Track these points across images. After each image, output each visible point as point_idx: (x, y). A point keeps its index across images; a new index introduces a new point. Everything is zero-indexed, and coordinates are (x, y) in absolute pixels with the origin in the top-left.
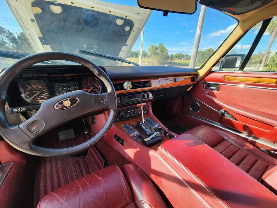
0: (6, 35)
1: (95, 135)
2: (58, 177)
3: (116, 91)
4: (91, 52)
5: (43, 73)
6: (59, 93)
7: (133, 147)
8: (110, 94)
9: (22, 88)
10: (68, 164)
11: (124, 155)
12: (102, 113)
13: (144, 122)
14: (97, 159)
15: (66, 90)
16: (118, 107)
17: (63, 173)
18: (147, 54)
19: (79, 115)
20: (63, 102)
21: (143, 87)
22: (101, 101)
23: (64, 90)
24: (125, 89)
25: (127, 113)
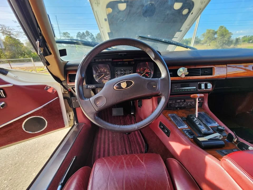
0: (90, 37)
1: (142, 120)
2: (109, 145)
3: (171, 77)
4: (148, 37)
5: (109, 58)
6: (118, 75)
7: (181, 142)
8: (164, 79)
9: (95, 71)
10: (116, 136)
11: (168, 147)
12: (150, 99)
13: (197, 116)
14: (139, 140)
15: (122, 73)
16: (171, 95)
17: (112, 143)
18: (200, 40)
19: (132, 97)
20: (121, 83)
21: (202, 75)
22: (154, 86)
23: (122, 74)
24: (179, 76)
25: (176, 102)
